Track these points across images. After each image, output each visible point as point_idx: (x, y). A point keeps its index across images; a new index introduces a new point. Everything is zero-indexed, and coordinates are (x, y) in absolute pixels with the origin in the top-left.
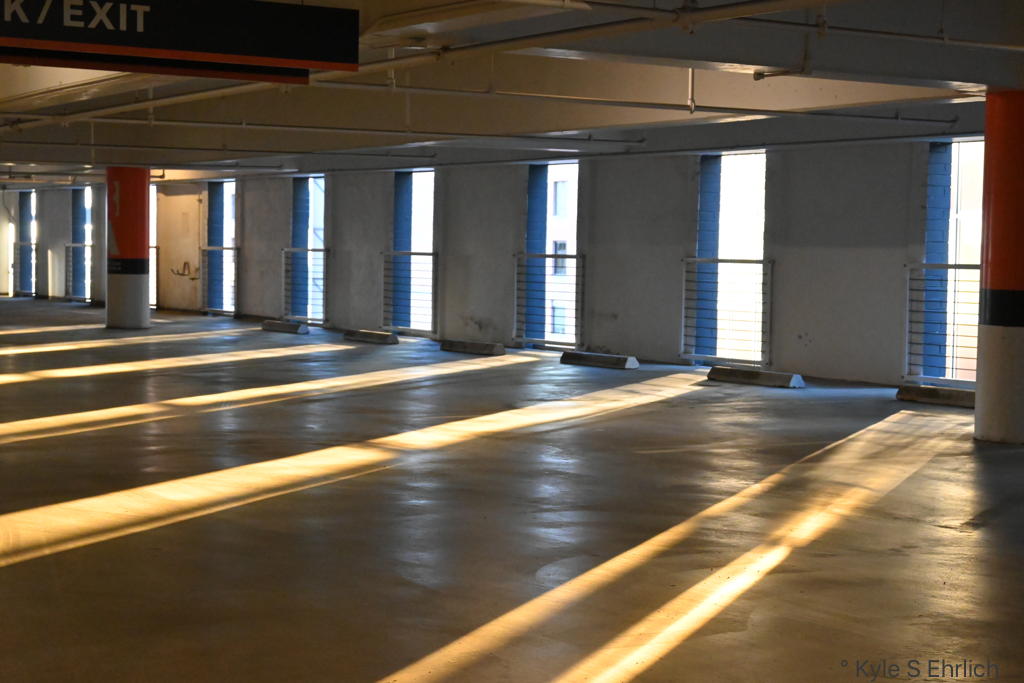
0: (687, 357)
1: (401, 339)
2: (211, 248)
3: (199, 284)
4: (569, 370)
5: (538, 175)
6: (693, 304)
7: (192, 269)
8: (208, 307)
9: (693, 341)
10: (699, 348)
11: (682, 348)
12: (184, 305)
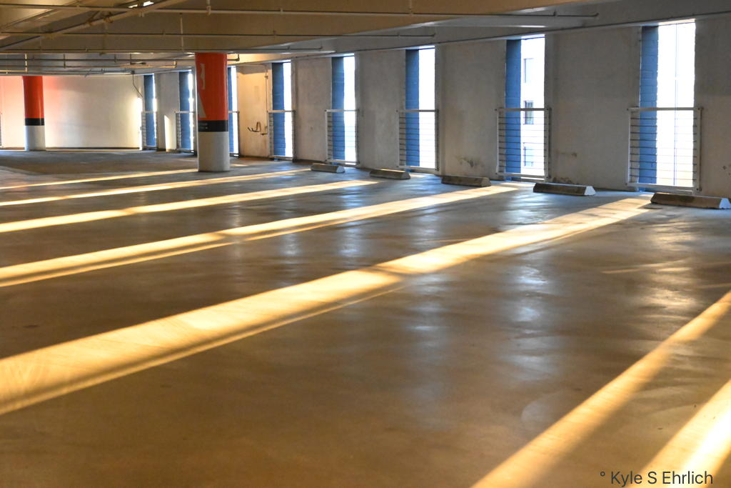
0: (632, 185)
1: (412, 175)
2: (275, 111)
3: (267, 137)
4: (541, 198)
5: (513, 47)
6: (637, 144)
7: (263, 127)
8: (274, 155)
9: (637, 173)
10: (642, 178)
11: (629, 178)
12: (257, 154)
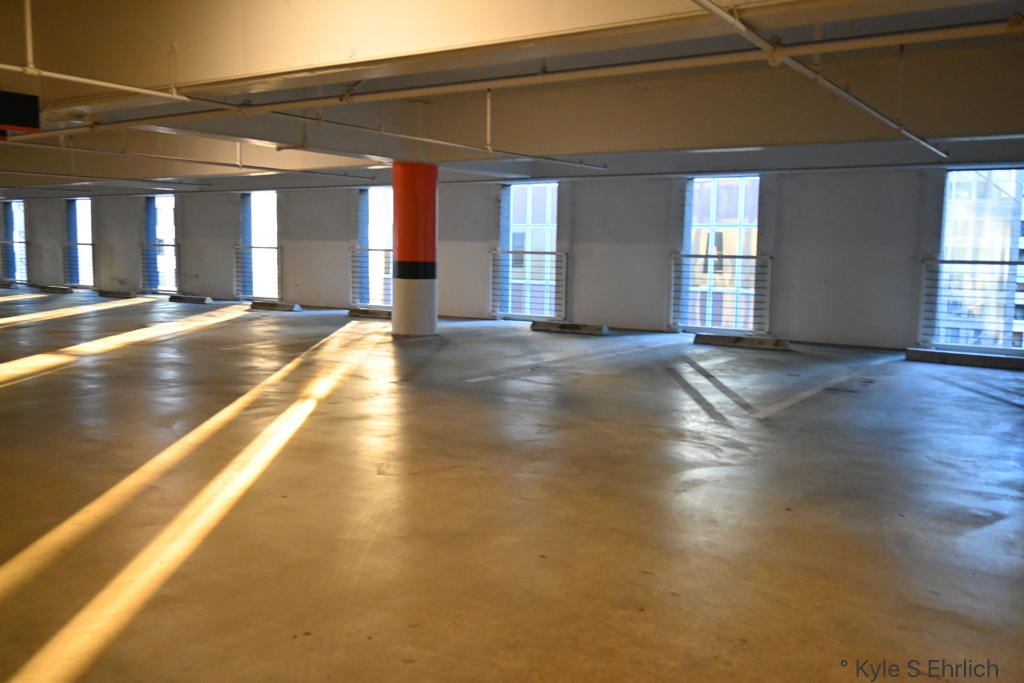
0: (237, 296)
1: (75, 290)
4: (174, 305)
5: (150, 201)
6: (239, 269)
9: (240, 288)
10: (244, 292)
11: (235, 292)
